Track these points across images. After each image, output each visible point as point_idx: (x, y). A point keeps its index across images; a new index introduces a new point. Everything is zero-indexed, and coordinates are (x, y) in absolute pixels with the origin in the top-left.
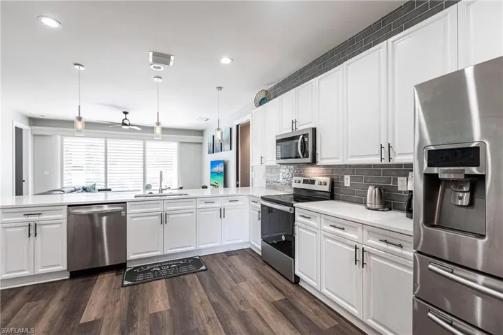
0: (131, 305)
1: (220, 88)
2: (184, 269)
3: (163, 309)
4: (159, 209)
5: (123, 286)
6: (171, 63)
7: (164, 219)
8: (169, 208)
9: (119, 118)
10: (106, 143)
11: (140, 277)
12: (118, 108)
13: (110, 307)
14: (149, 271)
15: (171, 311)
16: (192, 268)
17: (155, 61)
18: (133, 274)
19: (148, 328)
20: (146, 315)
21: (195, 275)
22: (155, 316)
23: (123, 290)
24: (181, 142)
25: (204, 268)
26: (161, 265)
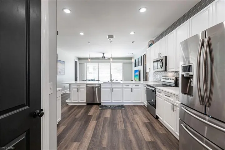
0: (100, 114)
2: (117, 108)
3: (108, 116)
4: (110, 87)
5: (99, 109)
6: (114, 37)
7: (112, 90)
8: (114, 87)
9: (101, 56)
10: (98, 65)
11: (104, 108)
12: (101, 52)
13: (95, 113)
14: (107, 106)
15: (110, 117)
16: (120, 108)
17: (109, 38)
18: (102, 106)
19: (103, 120)
20: (103, 117)
21: (120, 110)
22: (106, 118)
23: (99, 110)
24: (124, 63)
25: (124, 108)
26: (111, 106)
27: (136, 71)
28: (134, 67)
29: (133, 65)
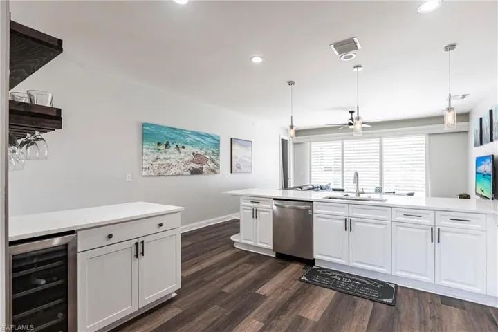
0: (293, 299)
1: (451, 47)
2: (364, 291)
3: (311, 318)
4: (343, 213)
5: (300, 280)
6: (359, 46)
7: (349, 225)
8: (355, 214)
10: (343, 146)
11: (318, 279)
13: (279, 291)
14: (329, 276)
15: (316, 324)
16: (375, 294)
18: (316, 272)
19: (287, 325)
20: (295, 315)
21: (371, 305)
22: (301, 319)
23: (298, 282)
24: (430, 135)
25: (390, 301)
26: (344, 276)
27: (480, 160)
28: (476, 145)
29: (473, 137)
